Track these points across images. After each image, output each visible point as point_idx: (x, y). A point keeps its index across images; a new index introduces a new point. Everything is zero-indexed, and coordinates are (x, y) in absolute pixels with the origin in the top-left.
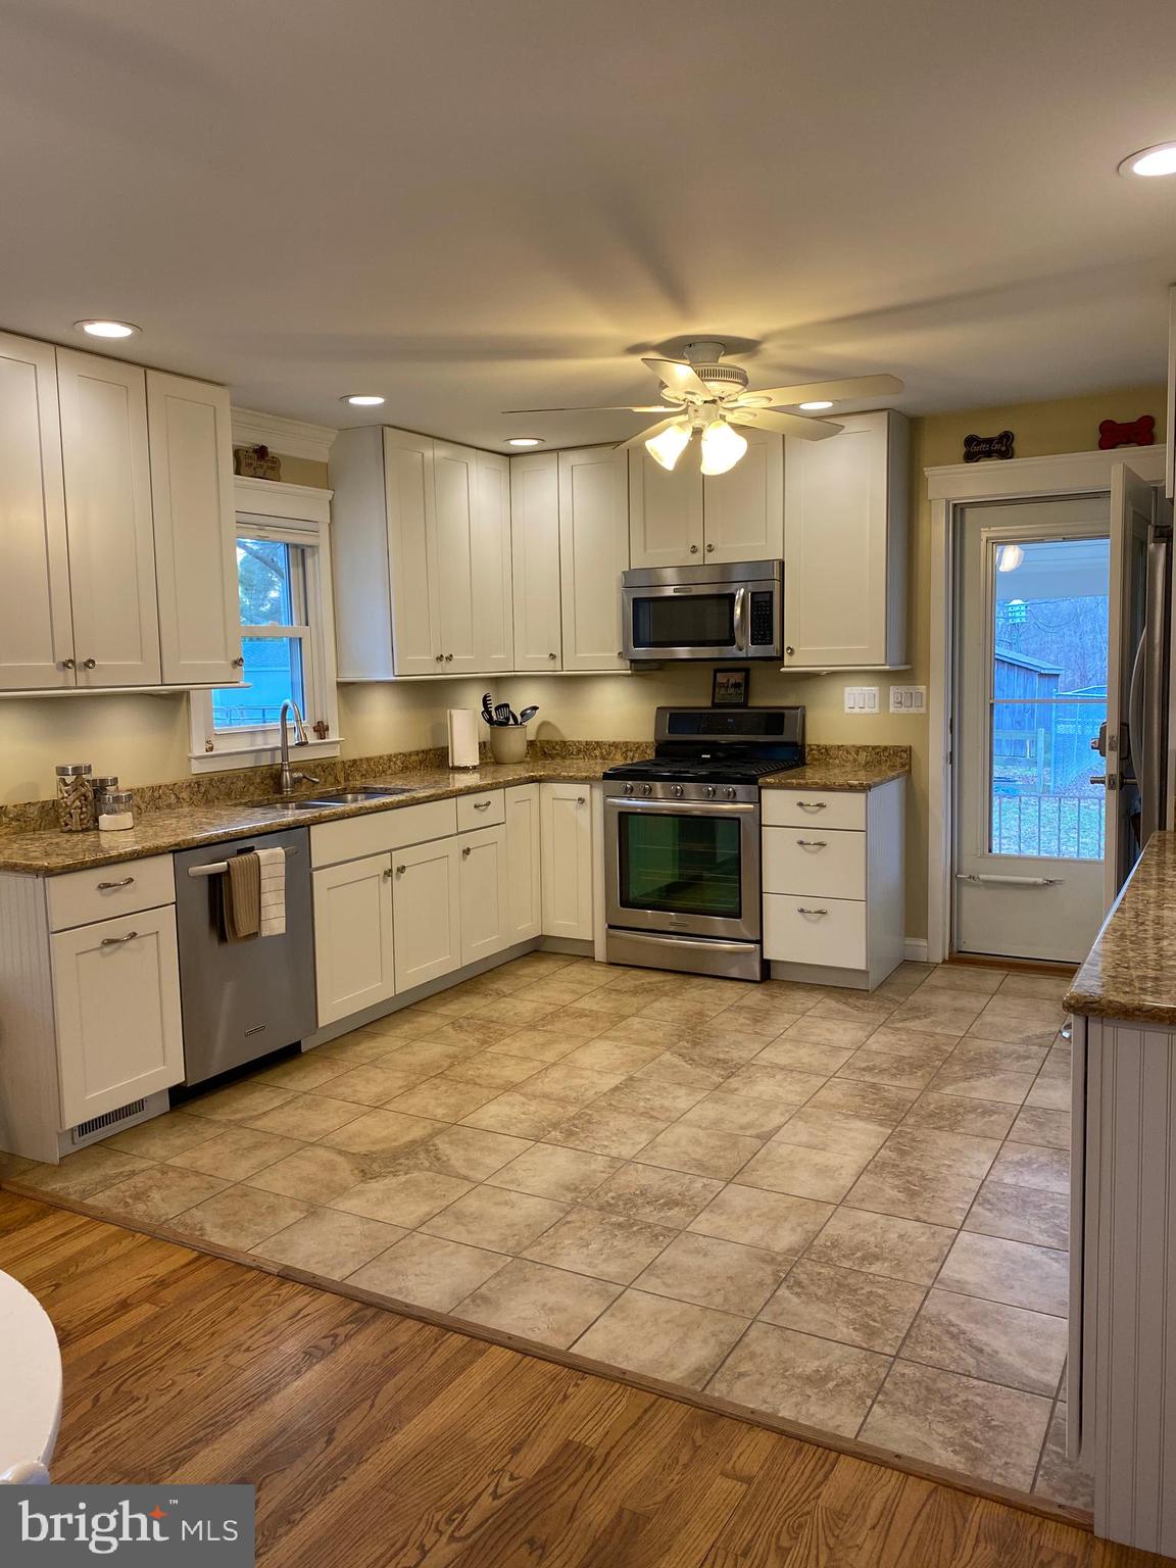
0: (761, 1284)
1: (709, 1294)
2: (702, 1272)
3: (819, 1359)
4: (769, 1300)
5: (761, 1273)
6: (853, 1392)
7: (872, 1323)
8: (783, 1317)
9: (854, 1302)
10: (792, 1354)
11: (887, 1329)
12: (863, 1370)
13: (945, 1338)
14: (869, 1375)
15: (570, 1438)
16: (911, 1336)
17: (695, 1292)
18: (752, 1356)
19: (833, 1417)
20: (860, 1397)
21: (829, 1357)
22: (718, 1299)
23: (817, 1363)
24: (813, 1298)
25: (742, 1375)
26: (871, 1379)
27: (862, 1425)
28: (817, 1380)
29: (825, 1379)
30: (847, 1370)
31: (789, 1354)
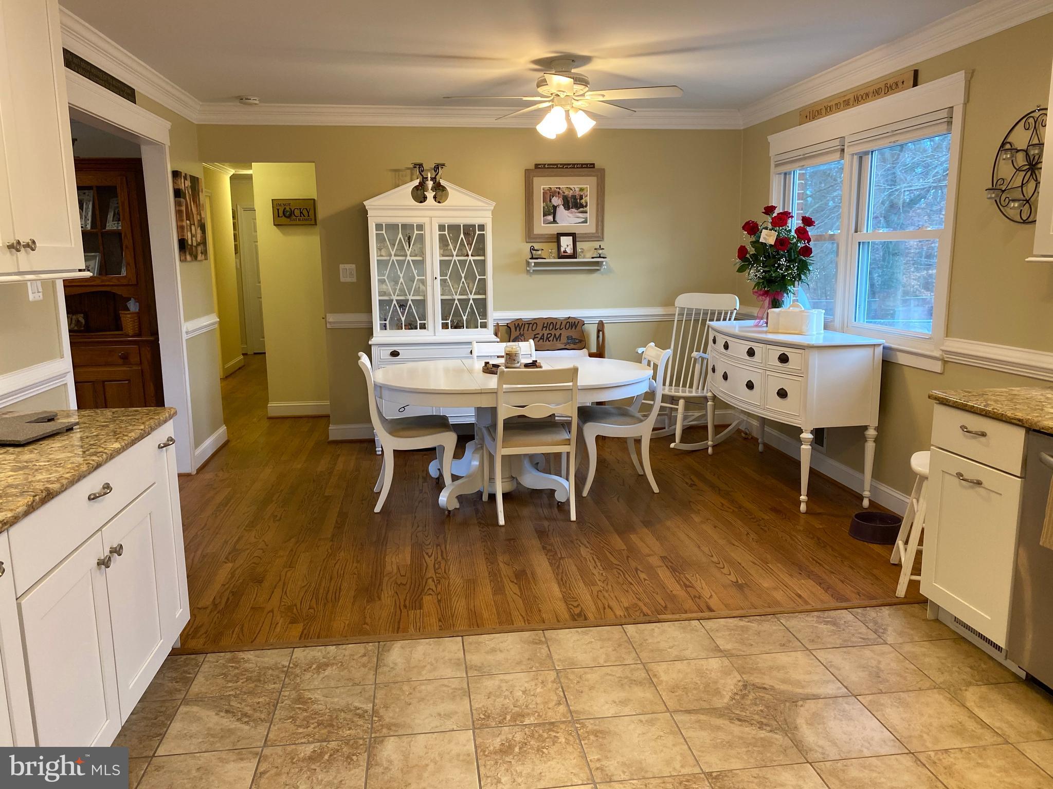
0: (386, 707)
1: (414, 689)
2: (432, 702)
3: (326, 676)
4: (374, 699)
5: (391, 715)
6: (301, 668)
7: (301, 706)
8: (359, 691)
9: (317, 716)
10: (342, 673)
11: (290, 705)
12: (298, 679)
13: (250, 712)
14: (295, 678)
15: (422, 611)
16: (273, 706)
17: (423, 687)
18: (364, 666)
19: (308, 654)
20: (297, 666)
21: (320, 679)
22: (406, 688)
23: (326, 673)
24: (346, 709)
25: (364, 655)
26: (293, 676)
27: (292, 655)
28: (322, 667)
29: (319, 668)
30: (308, 675)
31: (345, 673)
